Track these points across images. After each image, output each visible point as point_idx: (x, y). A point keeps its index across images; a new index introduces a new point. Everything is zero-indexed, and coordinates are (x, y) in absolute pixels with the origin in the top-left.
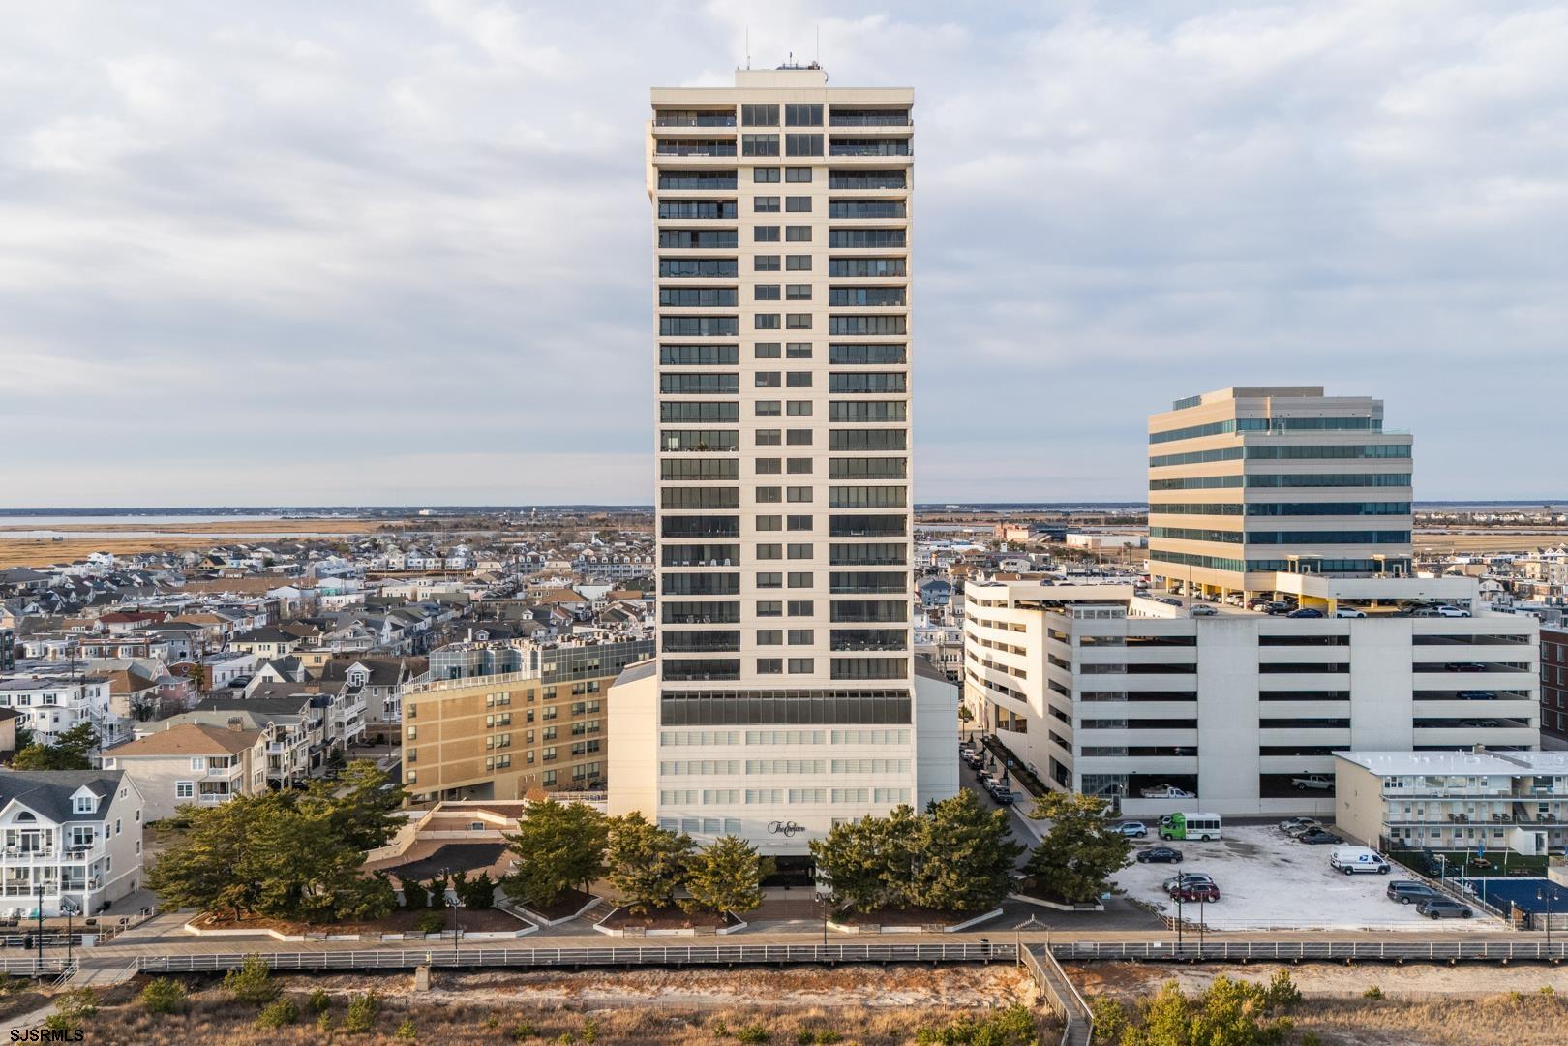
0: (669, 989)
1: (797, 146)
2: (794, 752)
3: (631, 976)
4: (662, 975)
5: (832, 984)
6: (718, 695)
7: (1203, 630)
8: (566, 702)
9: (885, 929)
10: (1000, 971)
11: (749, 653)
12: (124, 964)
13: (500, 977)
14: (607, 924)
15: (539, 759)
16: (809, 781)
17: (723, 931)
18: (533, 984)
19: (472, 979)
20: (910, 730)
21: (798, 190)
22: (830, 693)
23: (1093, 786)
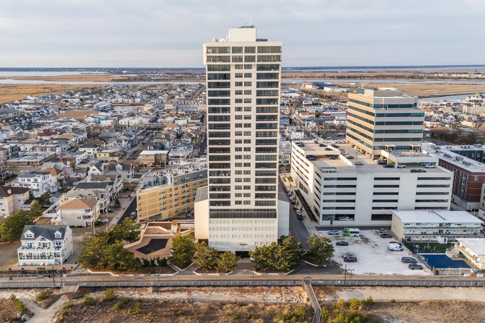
0: (213, 293)
1: (248, 59)
2: (245, 225)
3: (204, 288)
4: (211, 288)
5: (255, 291)
6: (225, 210)
7: (359, 177)
8: (180, 190)
9: (268, 274)
10: (298, 288)
11: (233, 199)
12: (75, 284)
13: (170, 289)
14: (197, 271)
15: (173, 206)
16: (249, 233)
17: (227, 274)
18: (179, 291)
19: (163, 289)
20: (276, 220)
21: (248, 71)
22: (255, 210)
23: (325, 217)
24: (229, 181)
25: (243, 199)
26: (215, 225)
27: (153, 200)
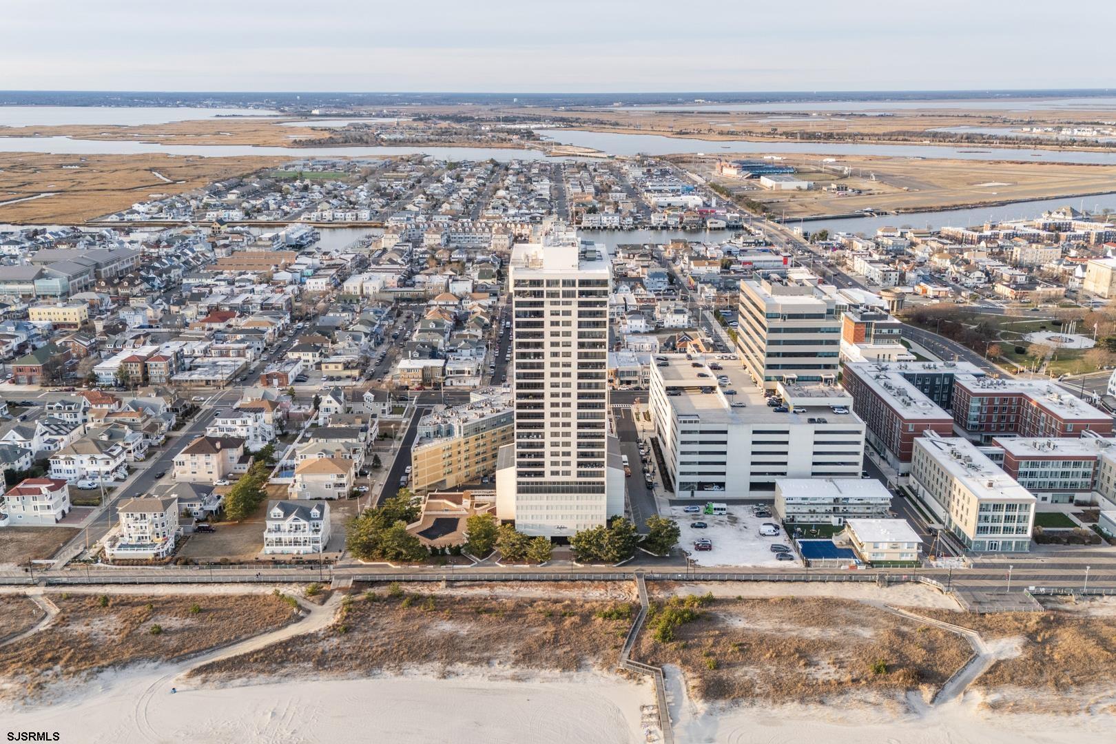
0: (522, 589)
1: (566, 294)
2: (564, 503)
3: (510, 583)
4: (519, 583)
5: (574, 587)
6: (537, 483)
7: (730, 429)
8: (473, 444)
9: (592, 566)
10: (628, 582)
11: (548, 469)
12: (349, 577)
13: (468, 583)
14: (500, 562)
15: (463, 467)
16: (568, 512)
17: (539, 566)
18: (478, 586)
19: (458, 584)
20: (604, 496)
21: (566, 308)
22: (577, 483)
23: (684, 486)
24: (542, 445)
25: (560, 468)
26: (524, 503)
27: (434, 461)
